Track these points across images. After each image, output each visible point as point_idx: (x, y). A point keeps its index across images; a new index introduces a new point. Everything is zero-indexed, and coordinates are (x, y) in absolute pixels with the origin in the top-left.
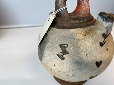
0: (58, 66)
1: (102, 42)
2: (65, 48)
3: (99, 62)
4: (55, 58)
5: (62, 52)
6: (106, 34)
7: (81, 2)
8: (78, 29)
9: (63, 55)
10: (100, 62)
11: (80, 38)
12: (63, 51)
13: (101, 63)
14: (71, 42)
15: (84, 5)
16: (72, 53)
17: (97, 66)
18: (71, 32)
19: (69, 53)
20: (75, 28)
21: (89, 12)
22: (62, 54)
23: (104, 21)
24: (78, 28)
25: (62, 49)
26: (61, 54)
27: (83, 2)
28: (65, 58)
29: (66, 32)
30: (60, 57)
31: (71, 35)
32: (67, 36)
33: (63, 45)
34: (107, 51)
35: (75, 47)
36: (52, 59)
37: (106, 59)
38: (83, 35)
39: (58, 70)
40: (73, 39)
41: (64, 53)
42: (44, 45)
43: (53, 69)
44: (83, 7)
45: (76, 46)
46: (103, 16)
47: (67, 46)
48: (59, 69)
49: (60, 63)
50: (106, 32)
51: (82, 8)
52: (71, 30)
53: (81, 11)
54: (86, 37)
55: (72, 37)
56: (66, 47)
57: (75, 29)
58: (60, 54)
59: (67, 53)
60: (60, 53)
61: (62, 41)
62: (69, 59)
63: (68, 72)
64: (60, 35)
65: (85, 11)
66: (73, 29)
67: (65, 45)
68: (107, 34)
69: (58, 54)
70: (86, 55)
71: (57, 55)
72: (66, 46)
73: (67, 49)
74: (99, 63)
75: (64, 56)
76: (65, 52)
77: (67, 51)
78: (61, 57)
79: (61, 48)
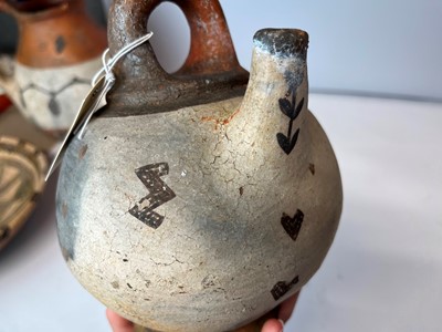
0: (140, 256)
1: (286, 135)
2: (158, 177)
3: (292, 216)
4: (123, 227)
5: (147, 198)
6: (290, 99)
7: (201, 27)
8: (200, 106)
9: (156, 206)
10: (296, 216)
11: (209, 135)
12: (153, 190)
13: (302, 220)
14: (180, 151)
15: (213, 37)
16: (186, 191)
17: (288, 231)
18: (175, 120)
19: (174, 195)
20: (188, 106)
21: (232, 57)
22: (151, 202)
23: (272, 52)
24: (198, 104)
25: (148, 186)
26: (147, 203)
27: (209, 27)
28: (162, 218)
29: (155, 121)
30: (142, 219)
31: (177, 129)
32: (162, 134)
33: (148, 167)
34: (313, 172)
35: (197, 168)
36: (111, 235)
37: (317, 202)
38: (218, 121)
39: (142, 276)
40: (185, 142)
41: (156, 198)
42: (77, 186)
43: (122, 277)
44: (211, 45)
45: (199, 164)
46: (267, 37)
47: (167, 168)
48: (147, 269)
49: (146, 242)
50: (289, 92)
51: (209, 48)
52: (173, 114)
53: (208, 58)
54: (229, 128)
55: (181, 135)
56: (161, 174)
57: (187, 108)
58: (141, 208)
59: (168, 196)
60: (141, 202)
61: (146, 156)
62: (179, 220)
63: (184, 275)
64: (135, 135)
65: (219, 55)
66: (181, 111)
67: (158, 165)
68: (294, 102)
69: (136, 207)
70: (241, 193)
71: (131, 212)
72: (163, 170)
73: (165, 179)
74: (292, 220)
75: (157, 210)
76: (161, 195)
77: (168, 188)
78: (148, 217)
79: (144, 181)
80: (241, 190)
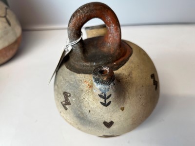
1: (104, 103)
3: (108, 122)
4: (60, 105)
9: (66, 105)
10: (110, 122)
11: (84, 89)
12: (66, 100)
13: (112, 124)
14: (74, 92)
15: (111, 34)
16: (74, 105)
17: (106, 126)
18: (77, 79)
19: (71, 104)
22: (65, 103)
25: (65, 98)
28: (67, 109)
29: (72, 76)
30: (63, 106)
31: (76, 82)
32: (72, 83)
33: (66, 93)
34: (123, 110)
35: (78, 99)
38: (89, 85)
40: (77, 89)
44: (110, 37)
47: (70, 95)
50: (102, 93)
53: (108, 43)
54: (90, 90)
55: (76, 86)
59: (69, 104)
61: (66, 88)
62: (71, 111)
65: (112, 43)
66: (81, 74)
67: (68, 93)
71: (61, 102)
72: (68, 95)
73: (69, 98)
77: (69, 101)
79: (64, 96)
80: (89, 111)
